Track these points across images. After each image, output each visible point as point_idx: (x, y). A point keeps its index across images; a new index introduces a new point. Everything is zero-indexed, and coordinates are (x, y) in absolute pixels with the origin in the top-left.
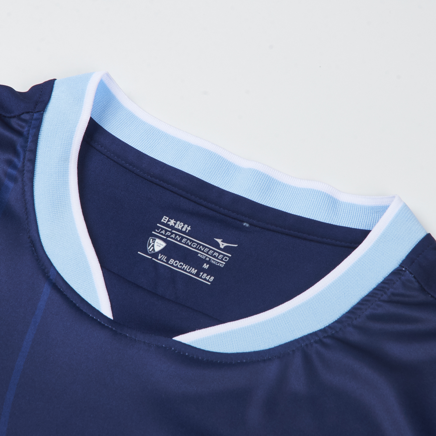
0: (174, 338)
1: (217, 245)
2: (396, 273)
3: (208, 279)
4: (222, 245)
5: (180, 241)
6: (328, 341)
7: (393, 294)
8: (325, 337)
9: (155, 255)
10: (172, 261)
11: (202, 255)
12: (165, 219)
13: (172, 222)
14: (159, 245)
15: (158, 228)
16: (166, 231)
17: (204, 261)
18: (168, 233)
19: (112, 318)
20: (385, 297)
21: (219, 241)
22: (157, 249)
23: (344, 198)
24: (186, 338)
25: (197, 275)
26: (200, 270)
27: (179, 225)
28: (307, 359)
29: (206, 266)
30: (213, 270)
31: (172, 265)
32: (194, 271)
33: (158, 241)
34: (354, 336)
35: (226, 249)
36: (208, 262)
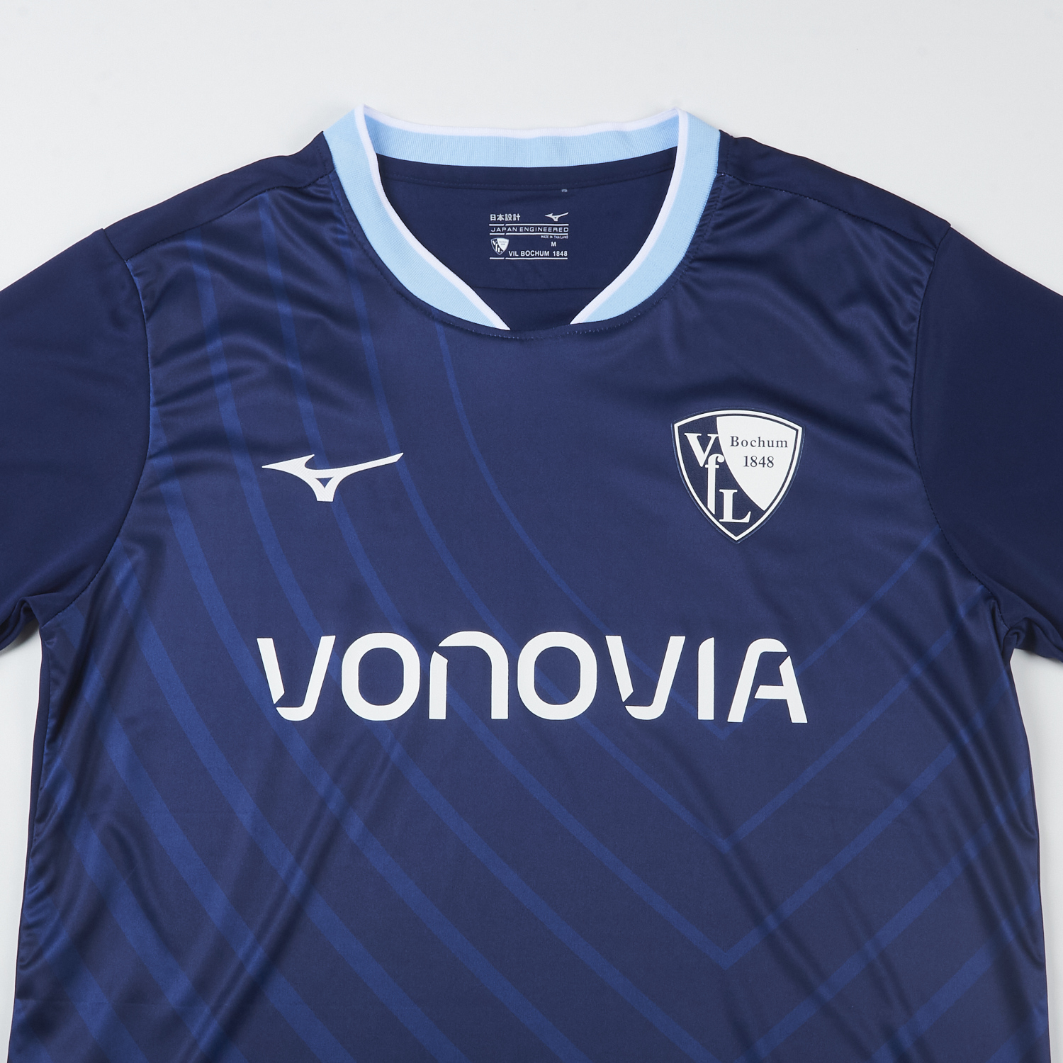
0: (572, 323)
1: (551, 221)
2: (717, 180)
3: (562, 255)
4: (555, 218)
5: (518, 231)
6: (695, 265)
7: (725, 199)
8: (690, 263)
9: (506, 254)
10: (523, 253)
11: (544, 235)
12: (493, 217)
13: (501, 217)
14: (503, 244)
15: (493, 228)
16: (501, 227)
17: (549, 240)
18: (504, 229)
19: (509, 329)
20: (719, 205)
21: (550, 216)
22: (504, 248)
23: (630, 127)
24: (582, 318)
25: (551, 255)
26: (552, 249)
27: (508, 217)
28: (687, 288)
29: (554, 244)
30: (562, 245)
31: (525, 256)
32: (547, 253)
33: (499, 240)
34: (712, 250)
35: (560, 220)
36: (554, 240)
